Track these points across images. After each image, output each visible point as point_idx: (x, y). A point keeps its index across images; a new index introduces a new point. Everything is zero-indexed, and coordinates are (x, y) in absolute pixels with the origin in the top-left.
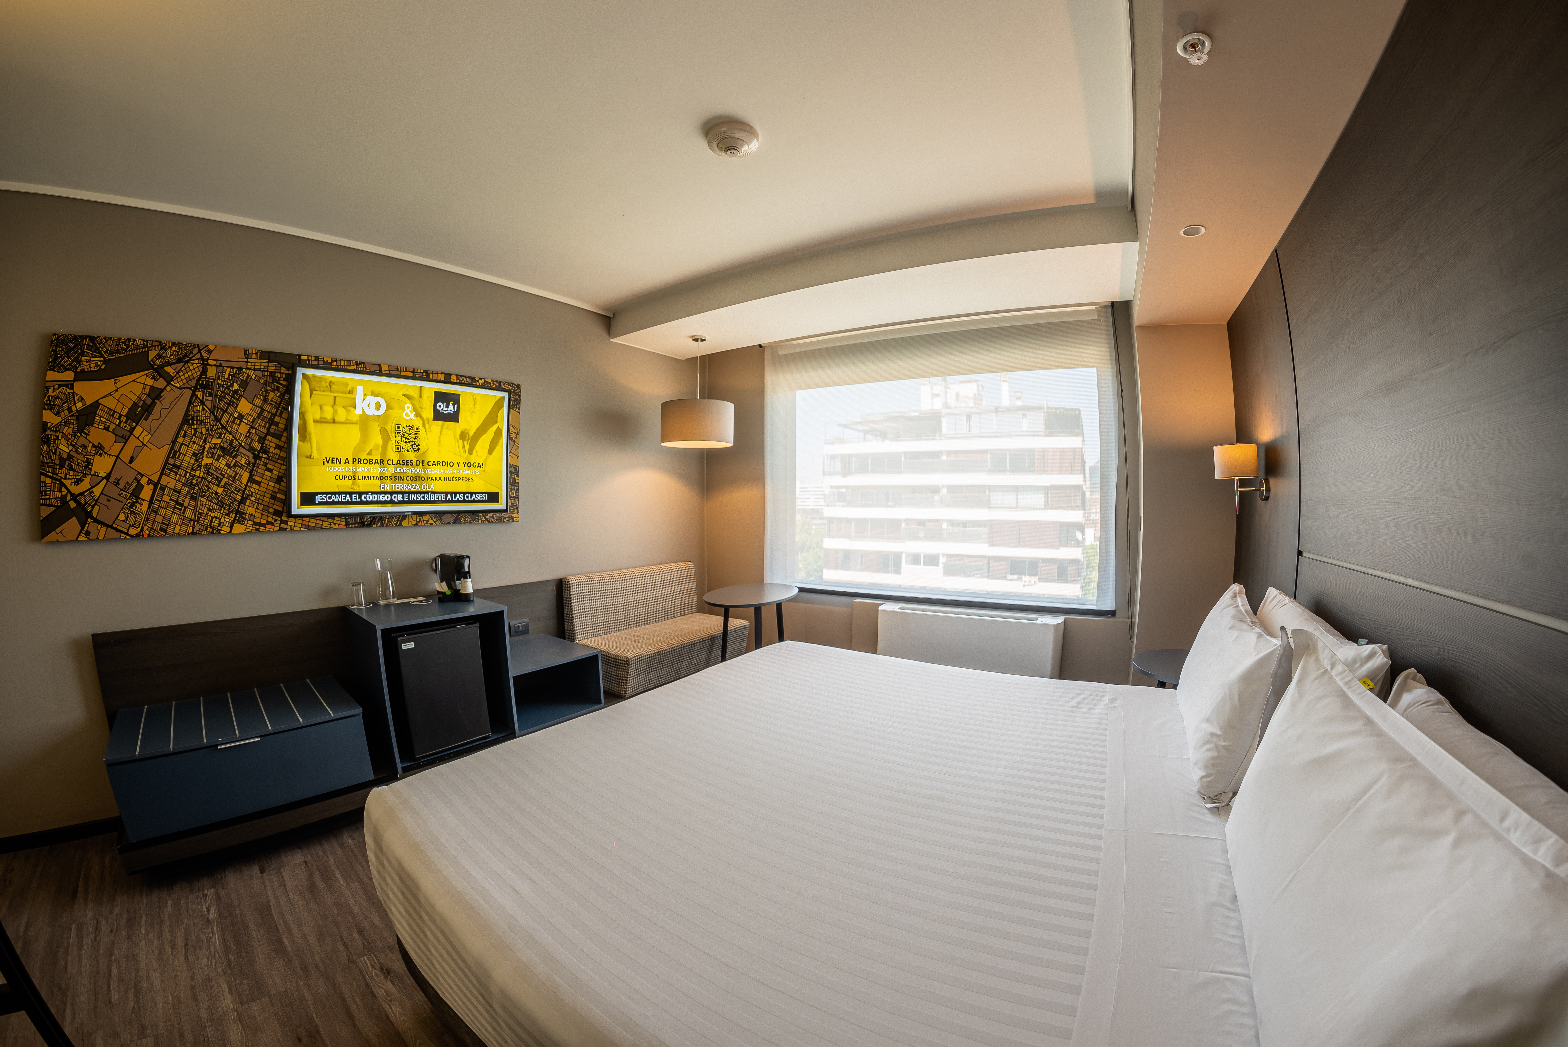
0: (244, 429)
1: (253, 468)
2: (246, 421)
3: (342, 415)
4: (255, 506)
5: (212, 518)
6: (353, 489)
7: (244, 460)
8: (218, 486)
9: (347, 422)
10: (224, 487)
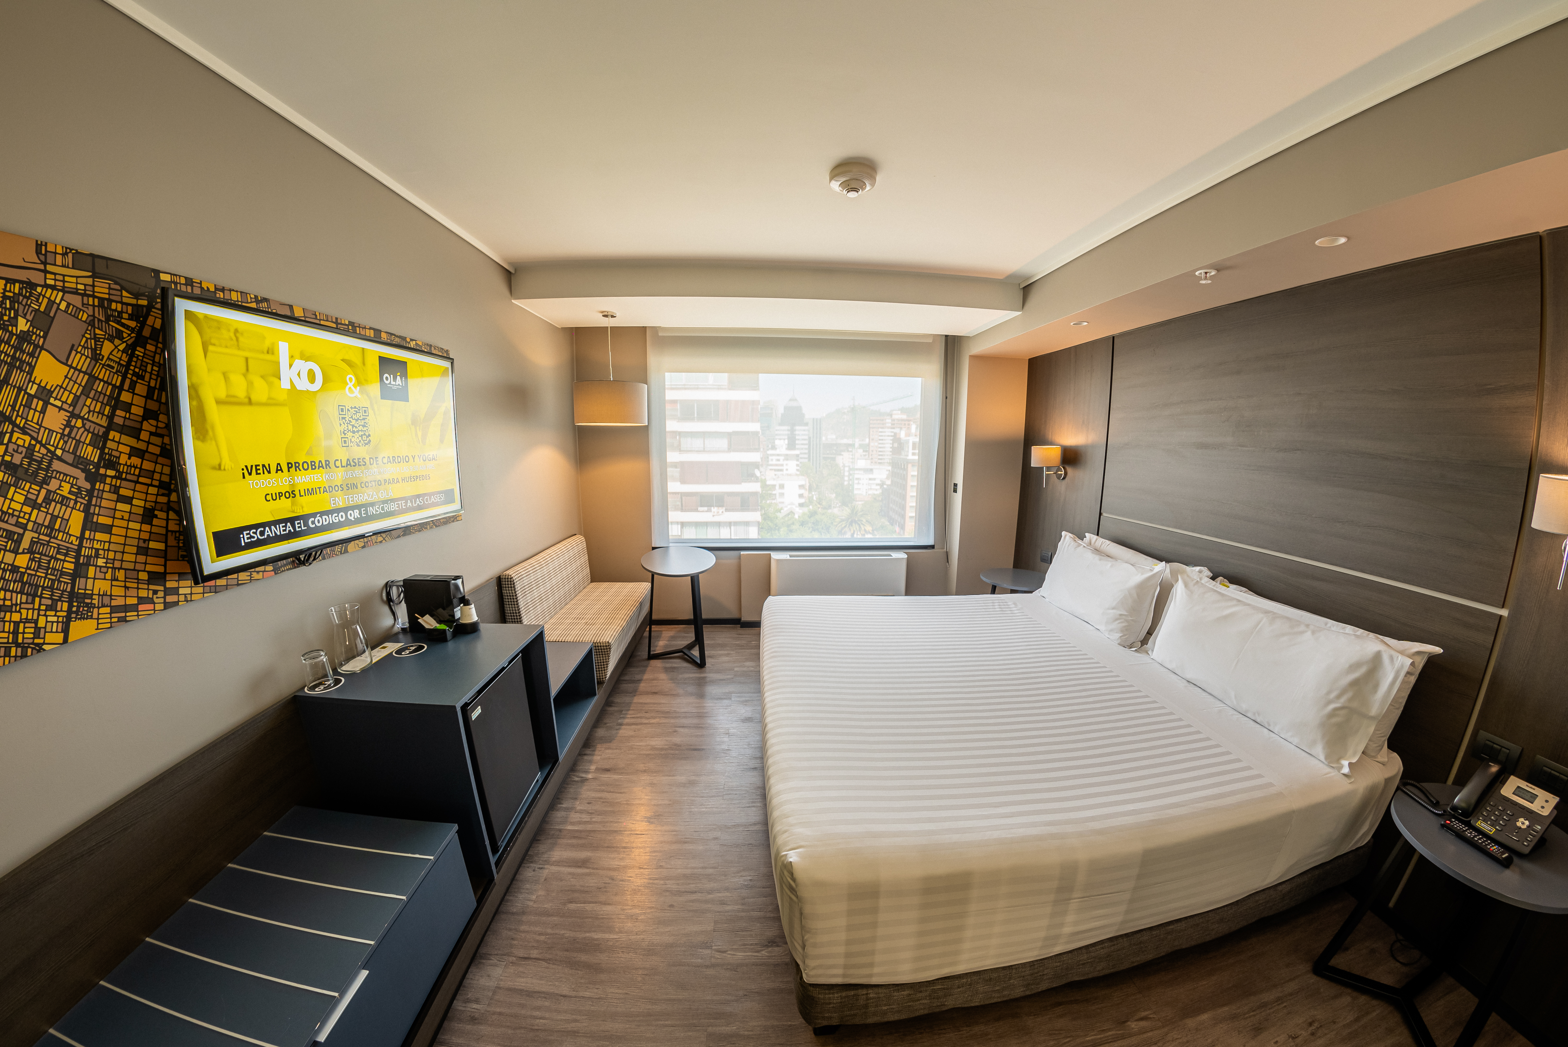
0: (55, 419)
1: (90, 501)
2: (59, 403)
3: (261, 391)
4: (108, 576)
5: (17, 624)
6: (293, 512)
7: (66, 487)
8: (16, 552)
9: (271, 403)
10: (30, 551)
